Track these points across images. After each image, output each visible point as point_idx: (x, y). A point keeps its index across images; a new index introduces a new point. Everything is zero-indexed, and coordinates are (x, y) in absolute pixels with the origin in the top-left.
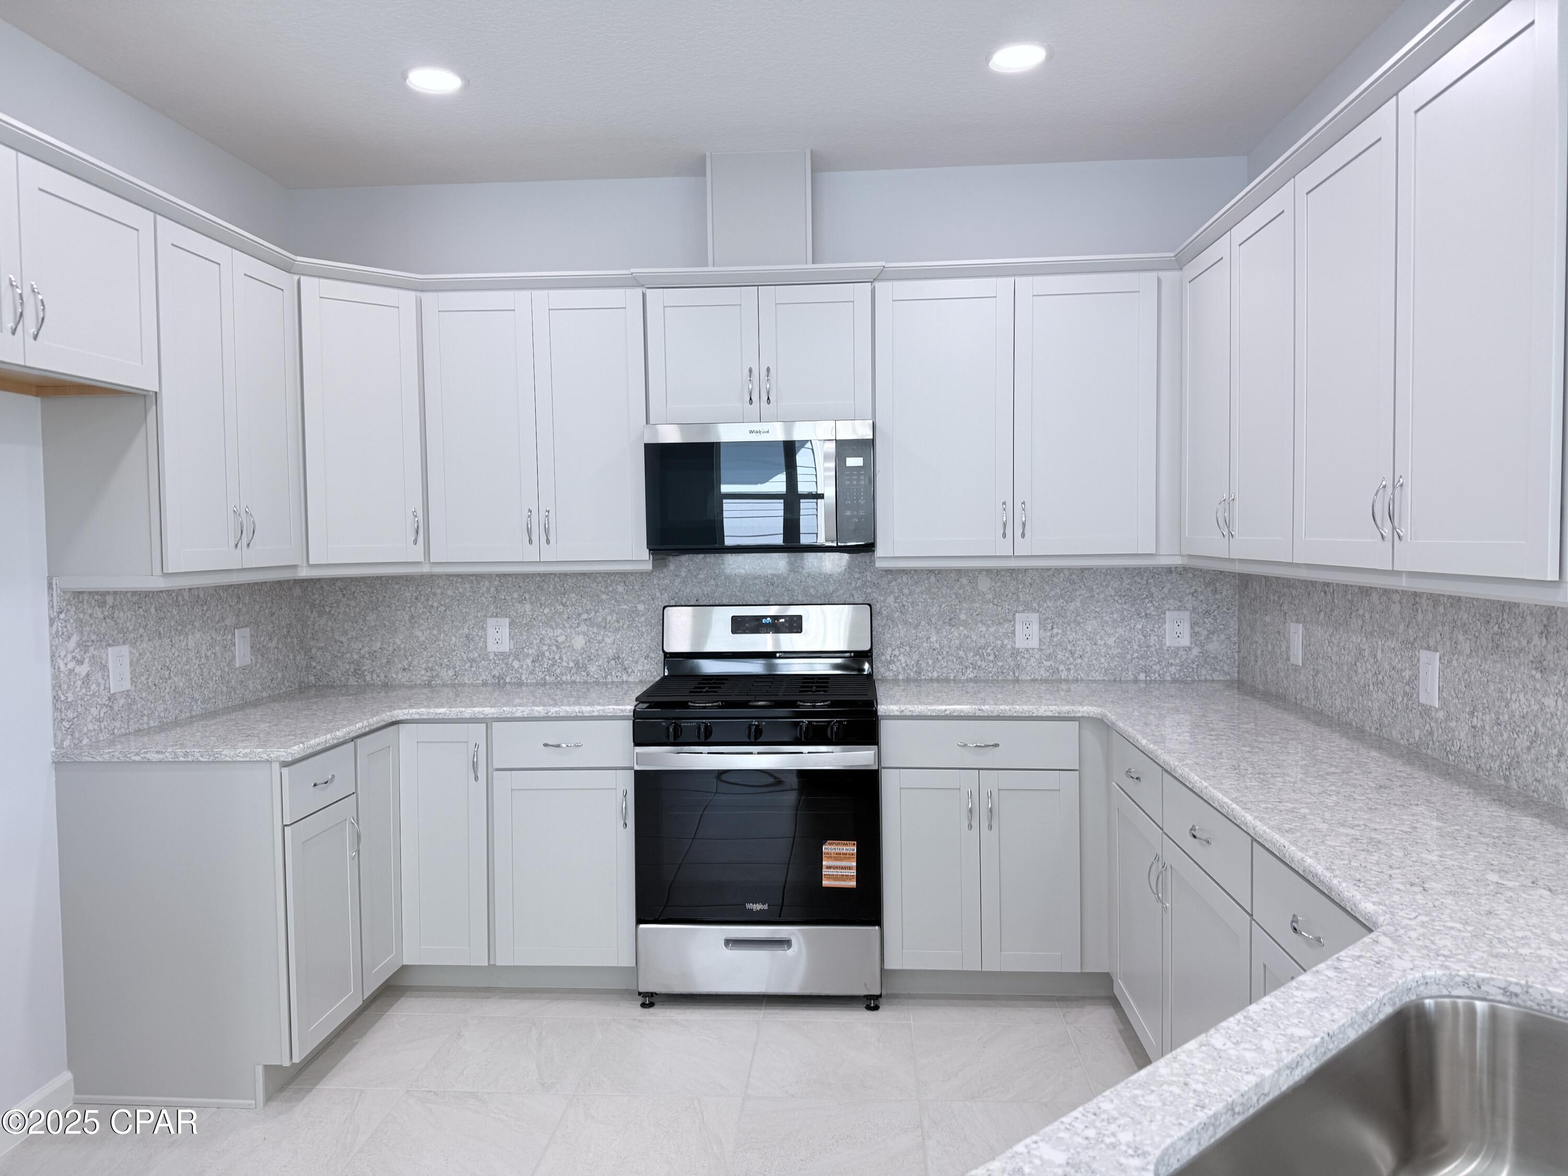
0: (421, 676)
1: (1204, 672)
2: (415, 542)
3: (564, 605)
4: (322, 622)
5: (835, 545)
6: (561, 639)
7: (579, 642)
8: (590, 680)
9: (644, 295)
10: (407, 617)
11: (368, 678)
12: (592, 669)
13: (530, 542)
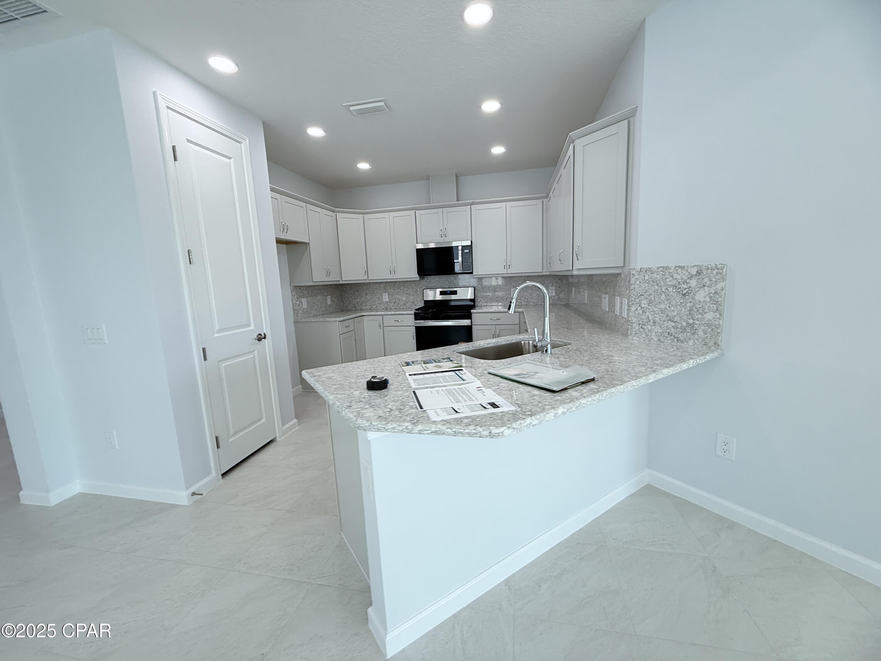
0: (369, 307)
1: (558, 302)
2: (365, 275)
3: (400, 290)
4: (346, 295)
5: (462, 272)
6: (400, 298)
7: (404, 298)
8: (407, 308)
9: (415, 212)
10: (365, 294)
11: (357, 308)
12: (407, 305)
13: (391, 274)
